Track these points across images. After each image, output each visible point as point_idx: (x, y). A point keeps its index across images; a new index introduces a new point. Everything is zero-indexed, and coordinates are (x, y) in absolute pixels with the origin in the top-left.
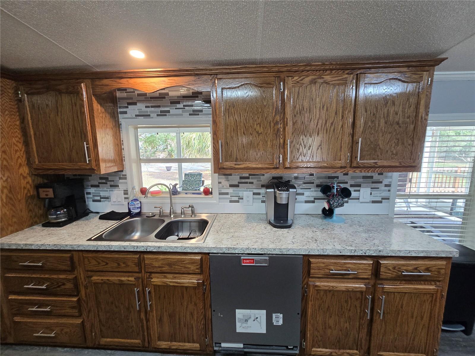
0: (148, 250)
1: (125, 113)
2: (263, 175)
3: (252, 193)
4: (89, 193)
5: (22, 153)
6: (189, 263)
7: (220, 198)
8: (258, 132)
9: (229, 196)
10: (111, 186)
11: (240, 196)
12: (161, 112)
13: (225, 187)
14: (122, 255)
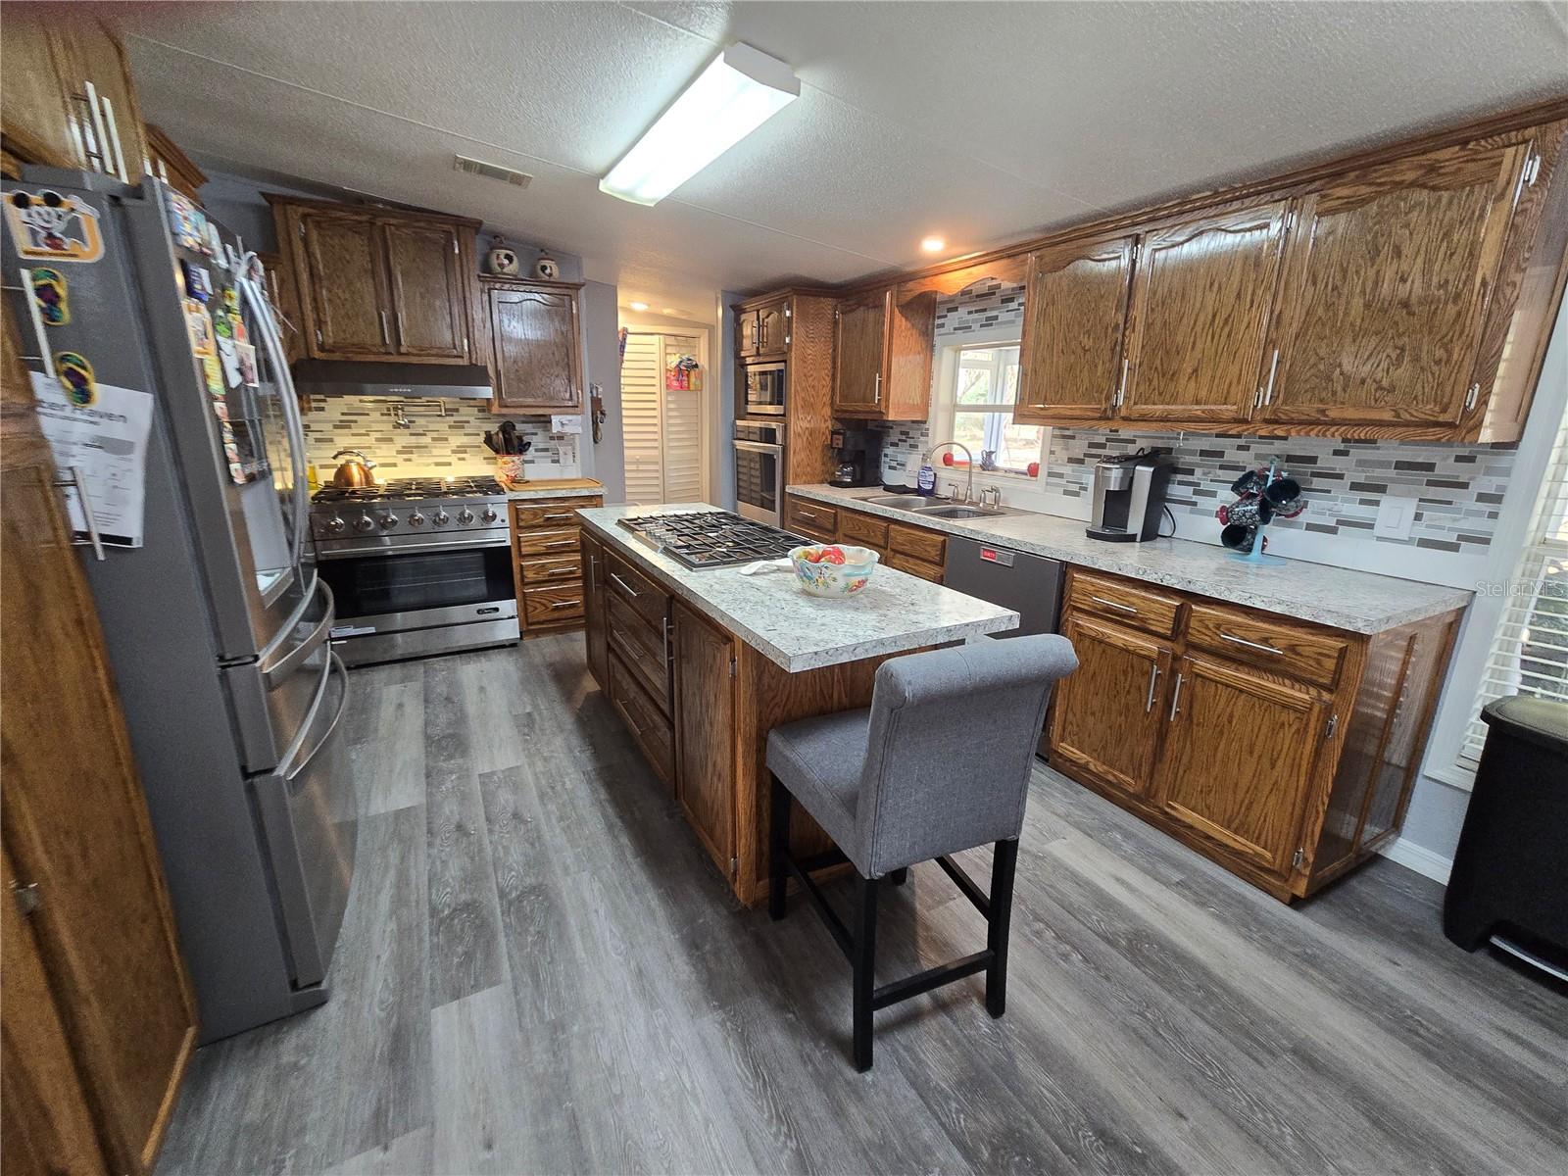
1: (942, 326)
4: (886, 455)
5: (827, 390)
6: (929, 545)
7: (1047, 484)
8: (1084, 348)
9: (1063, 481)
10: (911, 446)
11: (1079, 483)
12: (988, 319)
13: (1060, 461)
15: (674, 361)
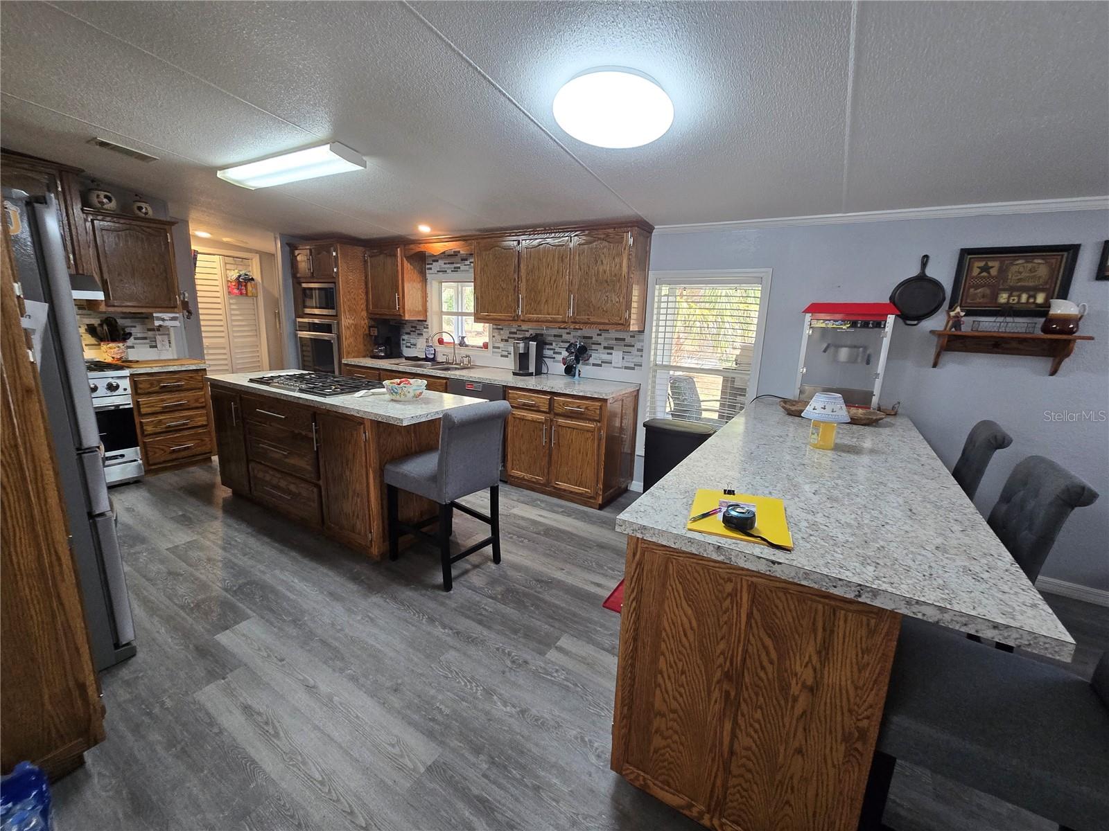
0: (418, 372)
1: (431, 269)
4: (403, 340)
5: (363, 301)
8: (502, 288)
9: (500, 350)
10: (418, 334)
12: (455, 268)
13: (497, 341)
15: (234, 275)
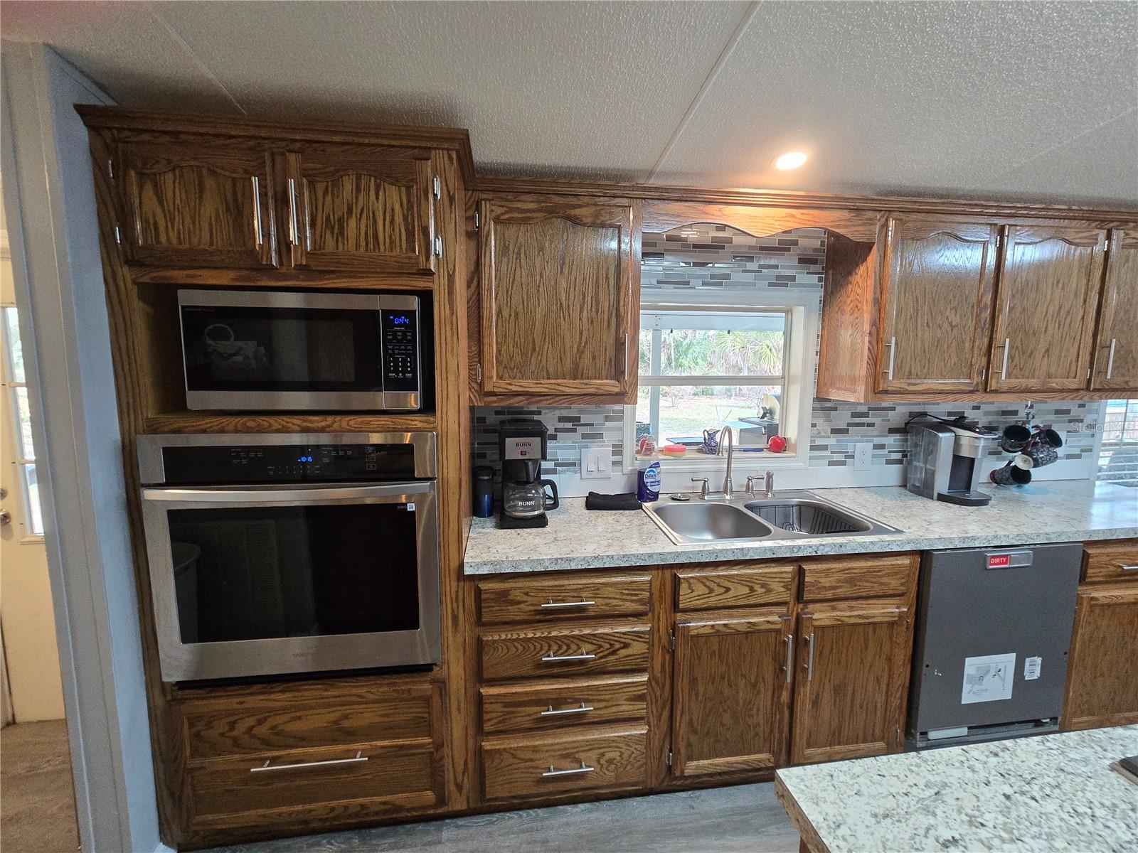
0: (819, 554)
2: (893, 409)
3: (871, 445)
6: (888, 575)
7: (811, 458)
9: (828, 453)
10: (584, 436)
11: (848, 452)
13: (823, 434)
14: (759, 568)
